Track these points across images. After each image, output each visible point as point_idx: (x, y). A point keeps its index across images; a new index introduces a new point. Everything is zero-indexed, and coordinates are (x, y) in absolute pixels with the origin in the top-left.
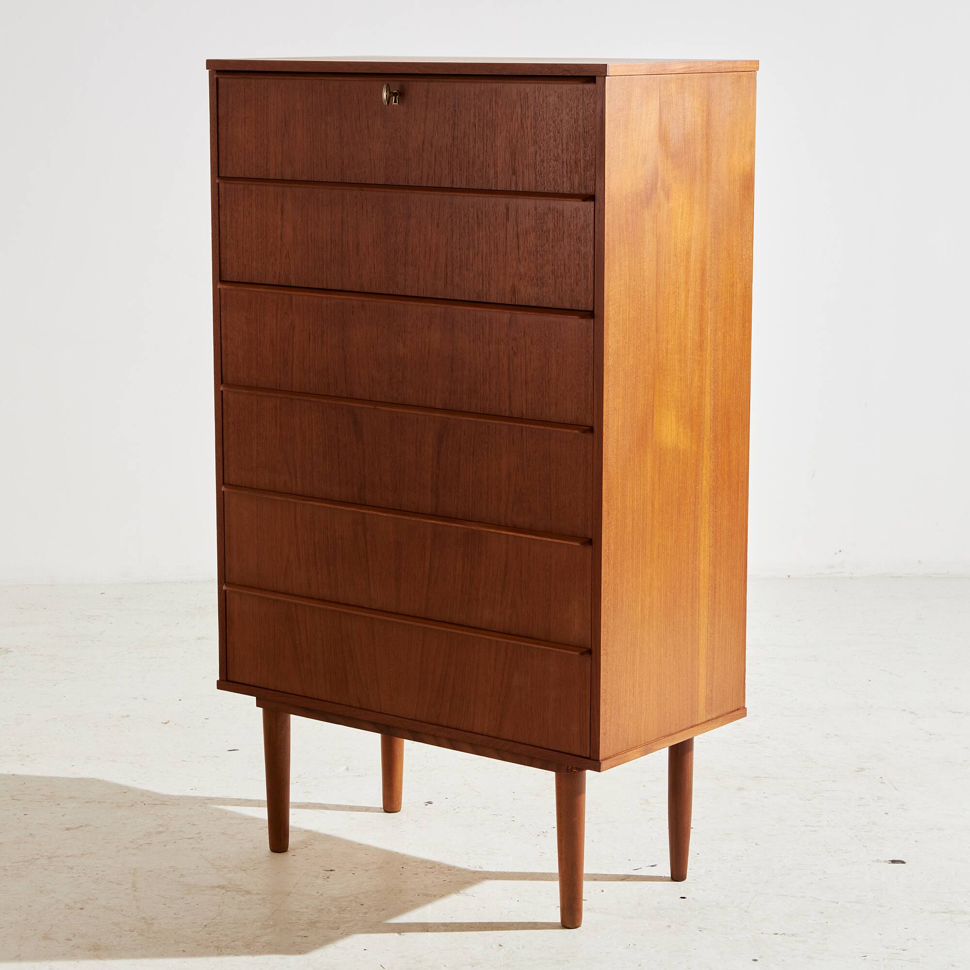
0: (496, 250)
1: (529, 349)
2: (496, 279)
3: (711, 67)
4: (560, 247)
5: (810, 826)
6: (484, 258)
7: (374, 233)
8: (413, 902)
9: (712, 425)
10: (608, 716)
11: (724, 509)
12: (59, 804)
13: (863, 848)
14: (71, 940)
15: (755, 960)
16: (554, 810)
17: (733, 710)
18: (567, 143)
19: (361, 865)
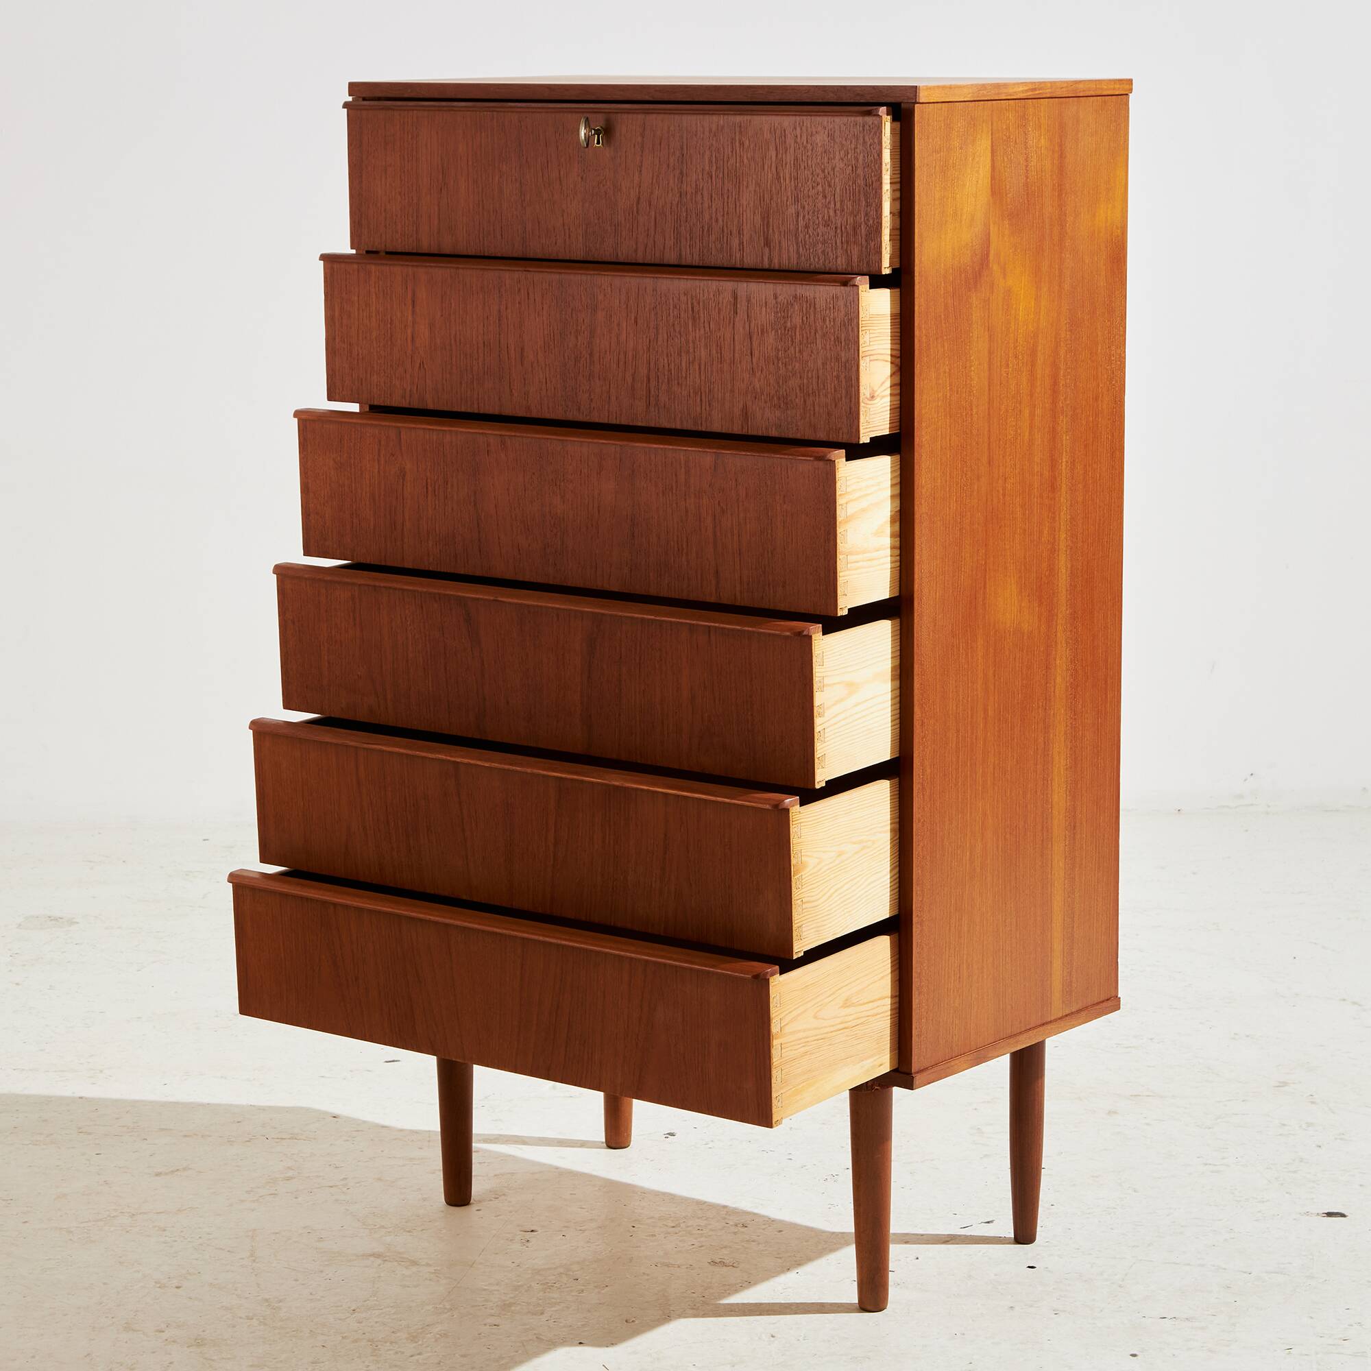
0: (719, 356)
1: (743, 505)
2: (720, 399)
3: (1064, 89)
4: (812, 352)
5: (1210, 1164)
6: (703, 367)
7: (546, 332)
8: (648, 1275)
9: (1068, 597)
10: (923, 1010)
11: (1087, 715)
12: (146, 1139)
13: (1287, 1195)
14: (163, 1332)
15: (1134, 1355)
16: (847, 1144)
17: (1101, 1000)
18: (842, 201)
19: (575, 1223)
